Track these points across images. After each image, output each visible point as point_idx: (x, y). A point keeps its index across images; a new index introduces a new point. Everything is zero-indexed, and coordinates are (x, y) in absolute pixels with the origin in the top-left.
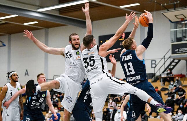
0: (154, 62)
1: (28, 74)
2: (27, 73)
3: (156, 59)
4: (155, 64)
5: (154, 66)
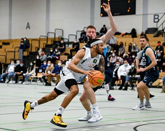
0: (156, 17)
1: (29, 27)
2: (28, 26)
3: (159, 14)
4: (157, 18)
5: (156, 20)
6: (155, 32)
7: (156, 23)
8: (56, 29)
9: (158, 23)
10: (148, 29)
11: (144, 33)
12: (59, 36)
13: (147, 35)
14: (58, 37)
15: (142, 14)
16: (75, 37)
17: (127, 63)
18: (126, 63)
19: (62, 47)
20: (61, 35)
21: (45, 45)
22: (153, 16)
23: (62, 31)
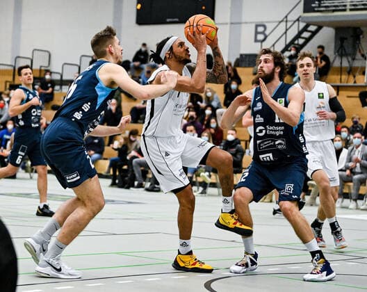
0: (260, 29)
3: (267, 22)
4: (263, 33)
5: (261, 37)
7: (259, 44)
8: (35, 50)
9: (264, 43)
10: (241, 55)
11: (233, 65)
12: (41, 67)
13: (239, 70)
14: (38, 68)
15: (228, 21)
16: (77, 69)
17: (194, 131)
18: (191, 131)
19: (47, 89)
20: (47, 65)
21: (8, 84)
22: (253, 26)
23: (47, 54)
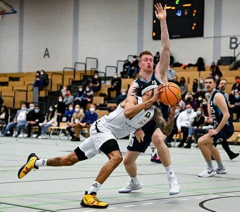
0: (234, 40)
1: (48, 55)
2: (47, 53)
3: (238, 36)
4: (235, 43)
5: (234, 45)
6: (231, 63)
7: (233, 50)
8: (88, 58)
9: (236, 50)
10: (222, 58)
11: (216, 64)
12: (92, 69)
14: (90, 69)
15: (213, 36)
16: (115, 69)
17: (191, 108)
18: (189, 108)
19: (96, 84)
20: (95, 67)
21: (71, 81)
22: (229, 39)
23: (96, 60)
